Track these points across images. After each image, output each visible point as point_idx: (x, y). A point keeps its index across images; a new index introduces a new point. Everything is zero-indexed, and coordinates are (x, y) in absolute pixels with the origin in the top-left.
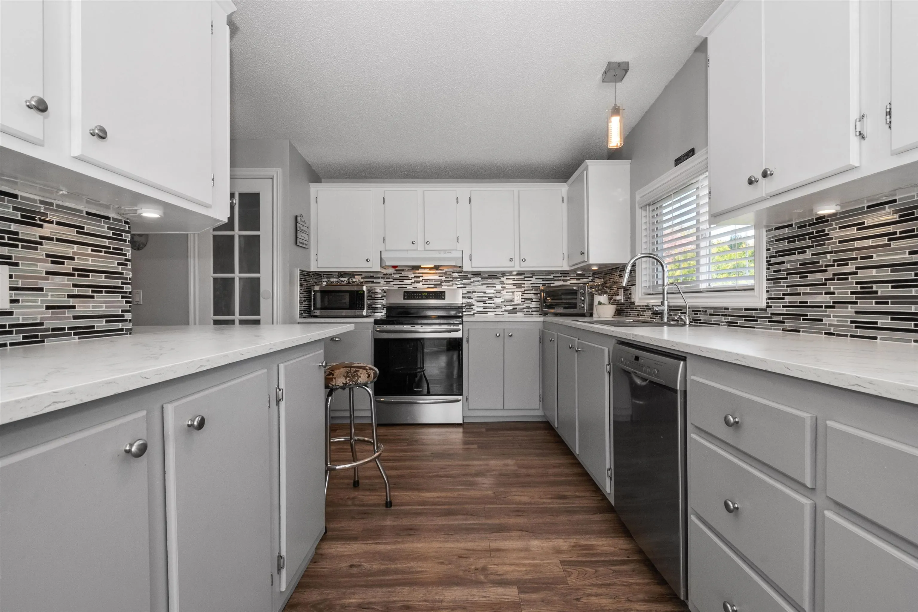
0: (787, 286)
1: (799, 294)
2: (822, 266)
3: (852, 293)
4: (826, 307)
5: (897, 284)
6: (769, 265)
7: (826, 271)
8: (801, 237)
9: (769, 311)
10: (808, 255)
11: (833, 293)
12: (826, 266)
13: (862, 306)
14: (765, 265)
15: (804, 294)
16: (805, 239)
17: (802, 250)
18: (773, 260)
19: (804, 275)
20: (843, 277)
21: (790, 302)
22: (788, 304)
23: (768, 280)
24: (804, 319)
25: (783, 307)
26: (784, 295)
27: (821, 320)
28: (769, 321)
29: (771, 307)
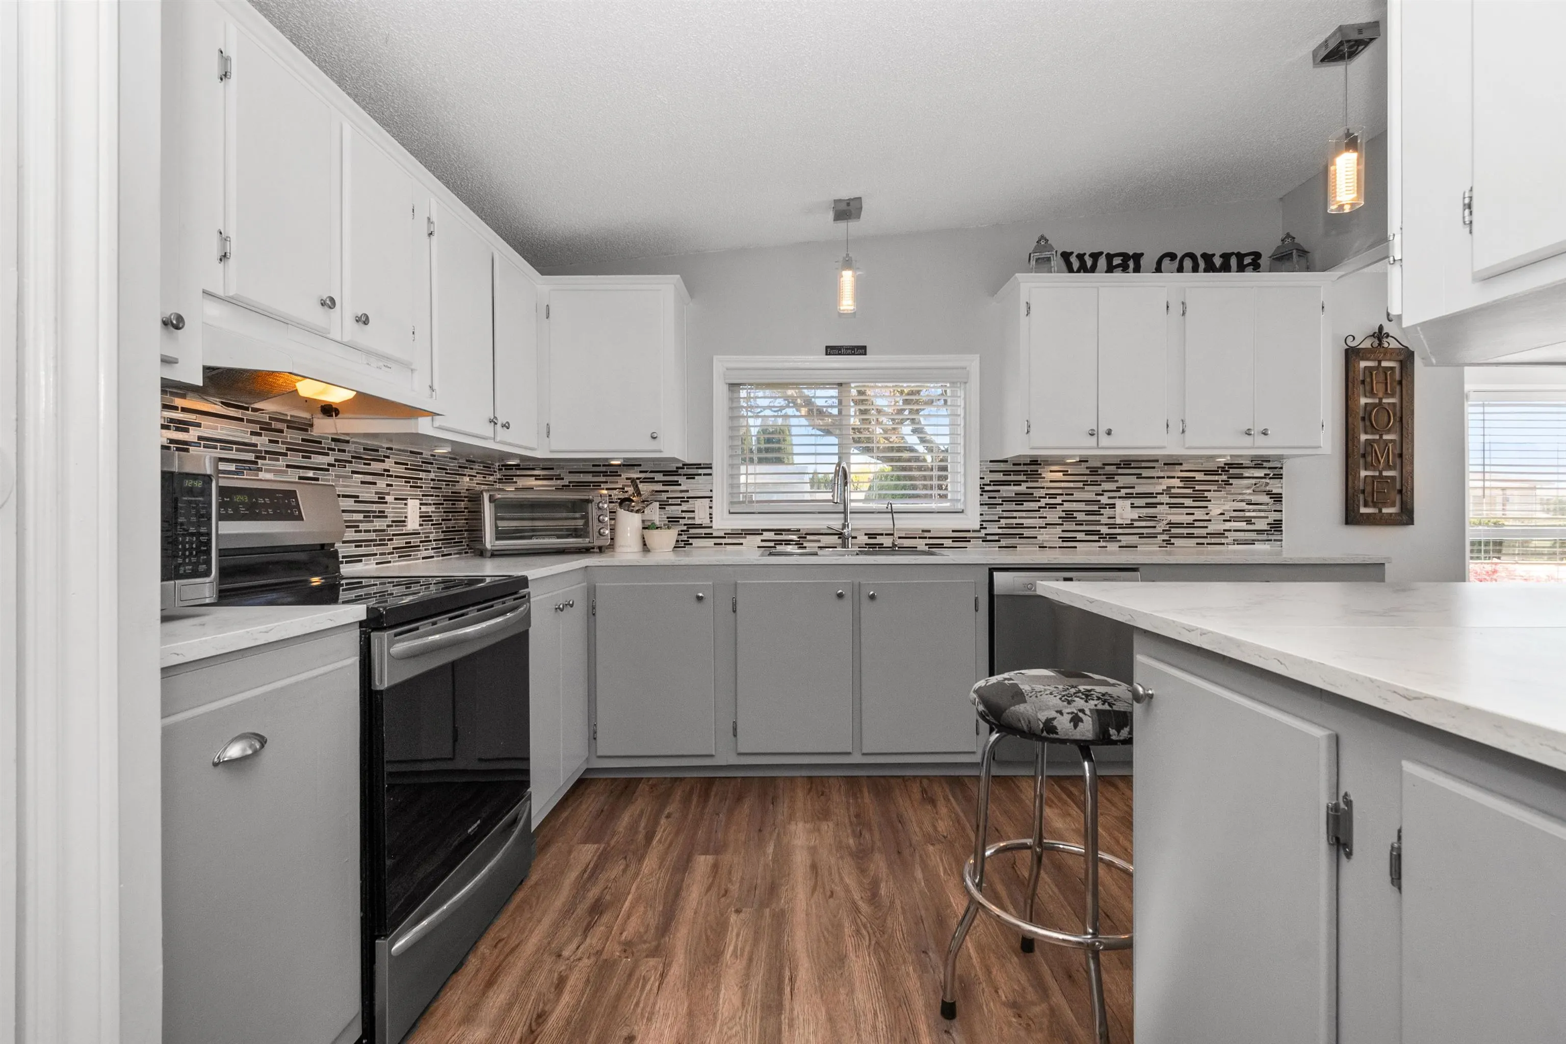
0: (1003, 511)
1: (1015, 518)
2: (1036, 497)
3: (1059, 518)
4: (1039, 527)
5: (1089, 513)
6: (982, 492)
7: (1039, 501)
8: (1017, 473)
9: (983, 532)
10: (1022, 488)
11: (1046, 518)
12: (1039, 497)
13: (1065, 527)
14: (979, 491)
15: (1020, 518)
16: (1020, 475)
17: (1018, 483)
18: (987, 488)
19: (1020, 503)
20: (1053, 506)
21: (1006, 524)
22: (1004, 526)
23: (981, 504)
24: (1020, 538)
25: (999, 528)
26: (999, 518)
27: (1036, 538)
28: (983, 541)
29: (986, 528)
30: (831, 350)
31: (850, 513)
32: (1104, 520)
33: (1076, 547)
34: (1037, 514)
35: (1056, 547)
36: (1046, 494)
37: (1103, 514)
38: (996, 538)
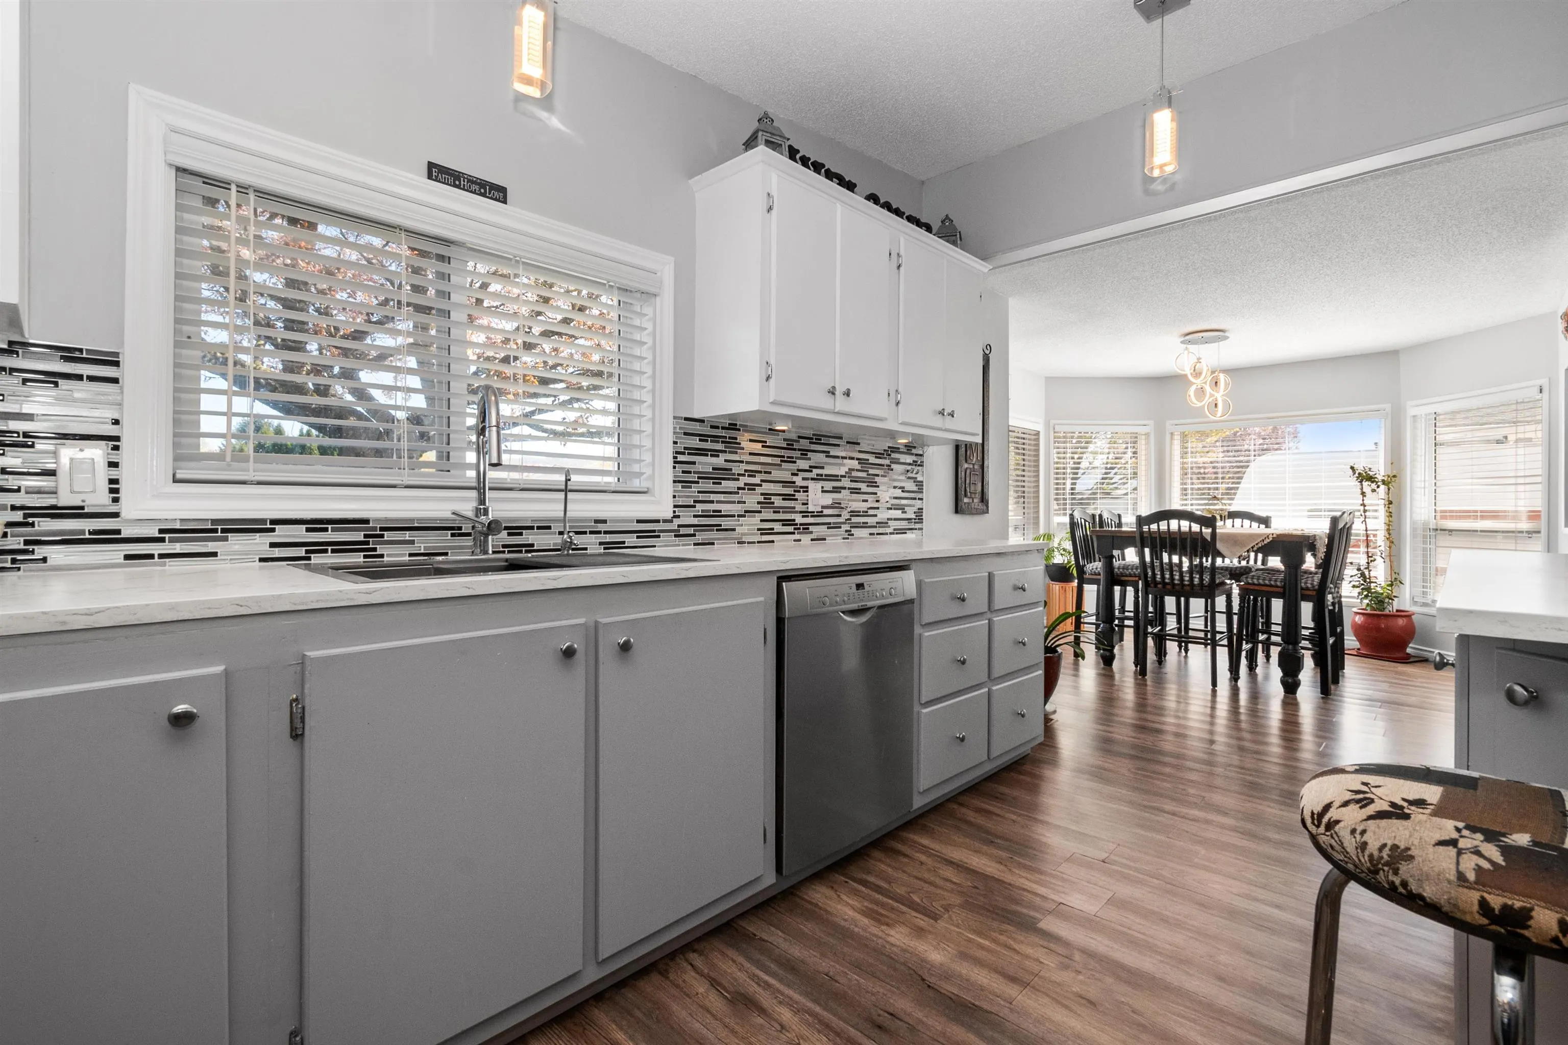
0: (699, 492)
1: (712, 502)
2: (734, 474)
3: (758, 503)
4: (738, 516)
5: (785, 497)
6: (675, 462)
7: (738, 480)
8: (715, 439)
9: (677, 522)
10: (720, 461)
11: (744, 502)
12: (738, 475)
13: (763, 515)
14: (671, 461)
15: (718, 502)
16: (718, 442)
17: (715, 453)
18: (681, 458)
19: (717, 481)
20: (751, 487)
21: (703, 511)
22: (700, 513)
23: (675, 482)
24: (717, 530)
25: (695, 516)
26: (695, 502)
27: (734, 530)
28: (676, 536)
29: (678, 517)
30: (436, 172)
31: (490, 489)
32: (799, 507)
33: (773, 542)
34: (735, 498)
35: (754, 543)
36: (746, 471)
37: (796, 500)
38: (691, 531)
